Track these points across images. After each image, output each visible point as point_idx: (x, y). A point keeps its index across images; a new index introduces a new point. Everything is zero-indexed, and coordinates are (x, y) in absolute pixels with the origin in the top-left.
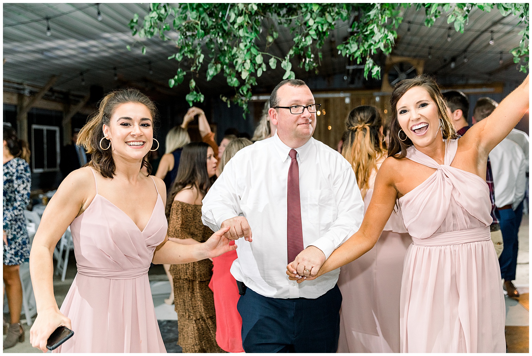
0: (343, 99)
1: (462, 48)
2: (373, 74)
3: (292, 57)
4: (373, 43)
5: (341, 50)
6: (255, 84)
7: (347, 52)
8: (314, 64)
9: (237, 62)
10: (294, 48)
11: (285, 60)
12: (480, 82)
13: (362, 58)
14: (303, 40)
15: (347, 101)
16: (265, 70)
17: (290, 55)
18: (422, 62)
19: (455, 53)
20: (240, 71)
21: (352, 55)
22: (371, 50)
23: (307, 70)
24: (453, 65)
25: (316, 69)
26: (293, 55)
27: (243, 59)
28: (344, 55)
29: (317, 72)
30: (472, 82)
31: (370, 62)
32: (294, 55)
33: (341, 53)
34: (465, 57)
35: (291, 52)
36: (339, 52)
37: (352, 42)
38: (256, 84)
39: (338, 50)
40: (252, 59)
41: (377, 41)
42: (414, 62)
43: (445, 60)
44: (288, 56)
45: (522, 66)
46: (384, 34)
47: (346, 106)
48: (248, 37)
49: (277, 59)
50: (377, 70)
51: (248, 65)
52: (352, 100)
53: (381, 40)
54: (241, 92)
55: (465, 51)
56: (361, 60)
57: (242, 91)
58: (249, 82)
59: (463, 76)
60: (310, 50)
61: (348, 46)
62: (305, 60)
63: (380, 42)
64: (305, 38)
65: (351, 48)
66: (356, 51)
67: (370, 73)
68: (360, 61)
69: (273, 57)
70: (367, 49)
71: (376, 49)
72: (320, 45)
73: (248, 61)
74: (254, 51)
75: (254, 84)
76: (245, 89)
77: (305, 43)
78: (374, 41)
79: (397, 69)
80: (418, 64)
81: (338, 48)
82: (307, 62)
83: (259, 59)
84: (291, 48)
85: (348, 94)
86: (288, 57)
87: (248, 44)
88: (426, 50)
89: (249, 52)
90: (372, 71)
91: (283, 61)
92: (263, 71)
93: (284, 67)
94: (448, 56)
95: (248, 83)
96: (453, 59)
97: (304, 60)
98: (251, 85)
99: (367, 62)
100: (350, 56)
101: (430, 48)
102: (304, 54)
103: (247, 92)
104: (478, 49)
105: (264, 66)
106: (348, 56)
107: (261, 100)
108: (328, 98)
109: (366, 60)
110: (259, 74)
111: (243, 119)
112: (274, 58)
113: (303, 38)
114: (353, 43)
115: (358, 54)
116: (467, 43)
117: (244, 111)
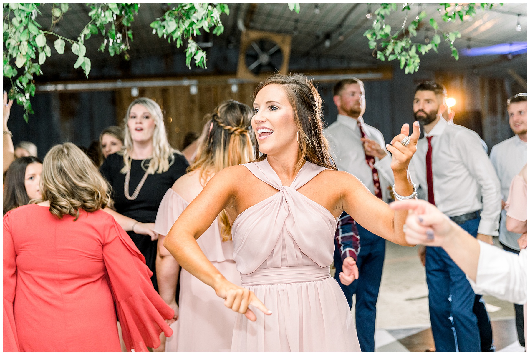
0: (188, 88)
1: (337, 21)
2: (197, 62)
3: (88, 38)
4: (195, 21)
5: (156, 29)
6: (40, 73)
7: (164, 31)
8: (123, 47)
9: (9, 44)
10: (90, 26)
11: (77, 41)
12: (363, 65)
13: (183, 39)
14: (103, 15)
15: (194, 90)
16: (49, 55)
17: (85, 36)
18: (288, 40)
19: (329, 29)
20: (14, 56)
21: (170, 36)
22: (193, 30)
23: (112, 55)
24: (327, 44)
25: (126, 53)
26: (88, 34)
27: (17, 40)
28: (160, 35)
29: (127, 57)
30: (354, 65)
31: (192, 46)
32: (90, 35)
33: (156, 33)
34: (341, 34)
35: (86, 31)
36: (154, 32)
37: (170, 18)
38: (42, 73)
39: (152, 29)
40: (31, 40)
41: (200, 19)
42: (277, 39)
43: (318, 37)
44: (82, 36)
45: (379, 53)
46: (208, 10)
47: (192, 99)
48: (23, 11)
49: (65, 41)
50: (201, 56)
51: (25, 48)
52: (200, 89)
53: (204, 18)
54: (19, 84)
55: (340, 26)
56: (182, 42)
57: (21, 83)
58: (29, 70)
59: (342, 58)
60: (113, 27)
61: (164, 23)
62: (108, 41)
63: (203, 20)
64: (104, 12)
65: (169, 26)
66: (175, 31)
67: (193, 60)
68: (181, 44)
69: (60, 37)
70: (188, 29)
71: (199, 29)
72: (128, 20)
73: (25, 43)
74: (33, 29)
75: (38, 74)
76: (25, 80)
77: (104, 19)
78: (195, 19)
79: (256, 47)
80: (283, 41)
81: (152, 25)
82: (111, 44)
83: (41, 40)
84: (84, 25)
85: (194, 82)
86: (81, 39)
87: (24, 20)
88: (292, 24)
89: (27, 30)
90: (195, 57)
91: (73, 43)
92: (47, 57)
93: (75, 51)
94: (320, 31)
95: (28, 72)
96: (328, 36)
97: (106, 41)
98: (34, 75)
99: (189, 46)
100: (168, 37)
101: (297, 21)
102: (106, 33)
103: (29, 83)
104: (356, 24)
105: (48, 49)
106: (165, 36)
107: (70, 90)
108: (166, 87)
109: (188, 43)
110: (42, 60)
111: (25, 121)
112: (61, 39)
113: (103, 12)
114: (170, 20)
115: (178, 34)
116: (342, 16)
117: (25, 111)
